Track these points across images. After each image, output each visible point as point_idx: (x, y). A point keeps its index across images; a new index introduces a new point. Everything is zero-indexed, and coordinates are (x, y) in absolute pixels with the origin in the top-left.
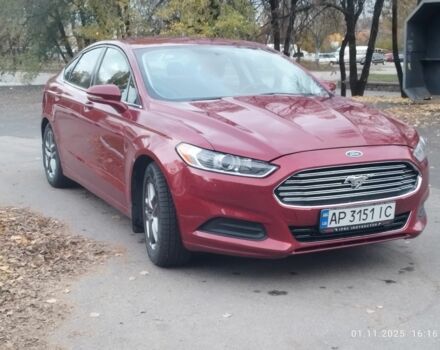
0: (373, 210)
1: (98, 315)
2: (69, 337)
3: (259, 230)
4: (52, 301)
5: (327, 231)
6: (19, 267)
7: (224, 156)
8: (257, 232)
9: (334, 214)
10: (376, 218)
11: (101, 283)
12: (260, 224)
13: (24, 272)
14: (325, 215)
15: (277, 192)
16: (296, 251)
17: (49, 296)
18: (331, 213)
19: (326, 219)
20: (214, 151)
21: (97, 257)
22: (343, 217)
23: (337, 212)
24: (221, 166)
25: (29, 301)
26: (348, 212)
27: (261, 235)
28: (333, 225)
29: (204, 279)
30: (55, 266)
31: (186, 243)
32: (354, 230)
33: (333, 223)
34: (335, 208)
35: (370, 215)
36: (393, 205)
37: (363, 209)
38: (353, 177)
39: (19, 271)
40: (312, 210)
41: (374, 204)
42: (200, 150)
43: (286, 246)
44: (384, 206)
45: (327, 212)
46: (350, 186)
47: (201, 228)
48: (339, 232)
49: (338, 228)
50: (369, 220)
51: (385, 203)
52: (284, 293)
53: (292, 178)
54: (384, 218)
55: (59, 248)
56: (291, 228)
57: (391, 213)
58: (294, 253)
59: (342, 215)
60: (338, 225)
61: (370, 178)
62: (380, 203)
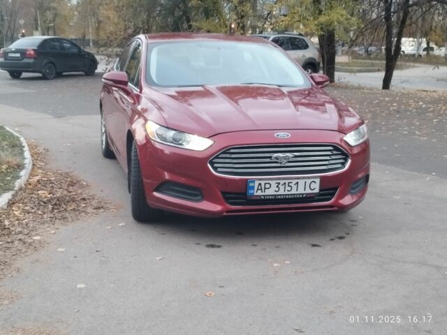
0: (297, 183)
1: (64, 250)
2: (31, 263)
3: (198, 193)
4: (38, 238)
5: (254, 198)
6: (29, 213)
7: (174, 132)
8: (196, 195)
9: (260, 184)
10: (301, 191)
11: (83, 229)
12: (199, 188)
13: (31, 217)
14: (251, 184)
15: (212, 163)
16: (227, 212)
17: (37, 235)
18: (257, 183)
19: (253, 188)
20: (168, 128)
21: (95, 211)
22: (269, 187)
23: (263, 183)
24: (172, 140)
25: (20, 236)
26: (273, 183)
27: (199, 198)
28: (259, 193)
29: (163, 232)
30: (57, 214)
31: (149, 202)
32: (279, 199)
33: (259, 191)
34: (260, 179)
35: (294, 187)
36: (318, 181)
37: (287, 182)
38: (281, 155)
39: (27, 215)
40: (241, 180)
41: (298, 178)
42: (158, 126)
43: (217, 208)
44: (309, 181)
45: (254, 182)
46: (277, 162)
47: (157, 190)
48: (264, 200)
49: (264, 196)
50: (294, 192)
51: (309, 178)
52: (219, 247)
53: (224, 153)
54: (308, 191)
55: (68, 202)
56: (223, 193)
57: (316, 188)
58: (225, 214)
59: (267, 186)
60: (263, 194)
61: (296, 156)
62: (304, 178)
